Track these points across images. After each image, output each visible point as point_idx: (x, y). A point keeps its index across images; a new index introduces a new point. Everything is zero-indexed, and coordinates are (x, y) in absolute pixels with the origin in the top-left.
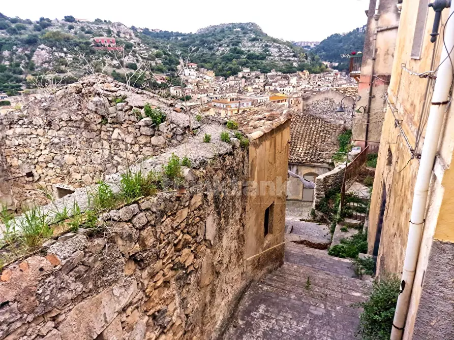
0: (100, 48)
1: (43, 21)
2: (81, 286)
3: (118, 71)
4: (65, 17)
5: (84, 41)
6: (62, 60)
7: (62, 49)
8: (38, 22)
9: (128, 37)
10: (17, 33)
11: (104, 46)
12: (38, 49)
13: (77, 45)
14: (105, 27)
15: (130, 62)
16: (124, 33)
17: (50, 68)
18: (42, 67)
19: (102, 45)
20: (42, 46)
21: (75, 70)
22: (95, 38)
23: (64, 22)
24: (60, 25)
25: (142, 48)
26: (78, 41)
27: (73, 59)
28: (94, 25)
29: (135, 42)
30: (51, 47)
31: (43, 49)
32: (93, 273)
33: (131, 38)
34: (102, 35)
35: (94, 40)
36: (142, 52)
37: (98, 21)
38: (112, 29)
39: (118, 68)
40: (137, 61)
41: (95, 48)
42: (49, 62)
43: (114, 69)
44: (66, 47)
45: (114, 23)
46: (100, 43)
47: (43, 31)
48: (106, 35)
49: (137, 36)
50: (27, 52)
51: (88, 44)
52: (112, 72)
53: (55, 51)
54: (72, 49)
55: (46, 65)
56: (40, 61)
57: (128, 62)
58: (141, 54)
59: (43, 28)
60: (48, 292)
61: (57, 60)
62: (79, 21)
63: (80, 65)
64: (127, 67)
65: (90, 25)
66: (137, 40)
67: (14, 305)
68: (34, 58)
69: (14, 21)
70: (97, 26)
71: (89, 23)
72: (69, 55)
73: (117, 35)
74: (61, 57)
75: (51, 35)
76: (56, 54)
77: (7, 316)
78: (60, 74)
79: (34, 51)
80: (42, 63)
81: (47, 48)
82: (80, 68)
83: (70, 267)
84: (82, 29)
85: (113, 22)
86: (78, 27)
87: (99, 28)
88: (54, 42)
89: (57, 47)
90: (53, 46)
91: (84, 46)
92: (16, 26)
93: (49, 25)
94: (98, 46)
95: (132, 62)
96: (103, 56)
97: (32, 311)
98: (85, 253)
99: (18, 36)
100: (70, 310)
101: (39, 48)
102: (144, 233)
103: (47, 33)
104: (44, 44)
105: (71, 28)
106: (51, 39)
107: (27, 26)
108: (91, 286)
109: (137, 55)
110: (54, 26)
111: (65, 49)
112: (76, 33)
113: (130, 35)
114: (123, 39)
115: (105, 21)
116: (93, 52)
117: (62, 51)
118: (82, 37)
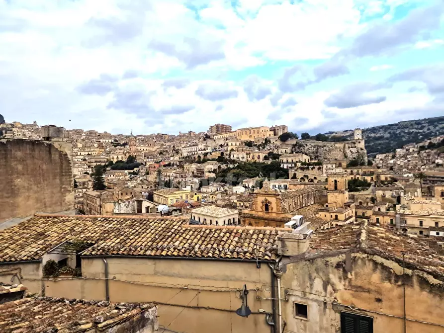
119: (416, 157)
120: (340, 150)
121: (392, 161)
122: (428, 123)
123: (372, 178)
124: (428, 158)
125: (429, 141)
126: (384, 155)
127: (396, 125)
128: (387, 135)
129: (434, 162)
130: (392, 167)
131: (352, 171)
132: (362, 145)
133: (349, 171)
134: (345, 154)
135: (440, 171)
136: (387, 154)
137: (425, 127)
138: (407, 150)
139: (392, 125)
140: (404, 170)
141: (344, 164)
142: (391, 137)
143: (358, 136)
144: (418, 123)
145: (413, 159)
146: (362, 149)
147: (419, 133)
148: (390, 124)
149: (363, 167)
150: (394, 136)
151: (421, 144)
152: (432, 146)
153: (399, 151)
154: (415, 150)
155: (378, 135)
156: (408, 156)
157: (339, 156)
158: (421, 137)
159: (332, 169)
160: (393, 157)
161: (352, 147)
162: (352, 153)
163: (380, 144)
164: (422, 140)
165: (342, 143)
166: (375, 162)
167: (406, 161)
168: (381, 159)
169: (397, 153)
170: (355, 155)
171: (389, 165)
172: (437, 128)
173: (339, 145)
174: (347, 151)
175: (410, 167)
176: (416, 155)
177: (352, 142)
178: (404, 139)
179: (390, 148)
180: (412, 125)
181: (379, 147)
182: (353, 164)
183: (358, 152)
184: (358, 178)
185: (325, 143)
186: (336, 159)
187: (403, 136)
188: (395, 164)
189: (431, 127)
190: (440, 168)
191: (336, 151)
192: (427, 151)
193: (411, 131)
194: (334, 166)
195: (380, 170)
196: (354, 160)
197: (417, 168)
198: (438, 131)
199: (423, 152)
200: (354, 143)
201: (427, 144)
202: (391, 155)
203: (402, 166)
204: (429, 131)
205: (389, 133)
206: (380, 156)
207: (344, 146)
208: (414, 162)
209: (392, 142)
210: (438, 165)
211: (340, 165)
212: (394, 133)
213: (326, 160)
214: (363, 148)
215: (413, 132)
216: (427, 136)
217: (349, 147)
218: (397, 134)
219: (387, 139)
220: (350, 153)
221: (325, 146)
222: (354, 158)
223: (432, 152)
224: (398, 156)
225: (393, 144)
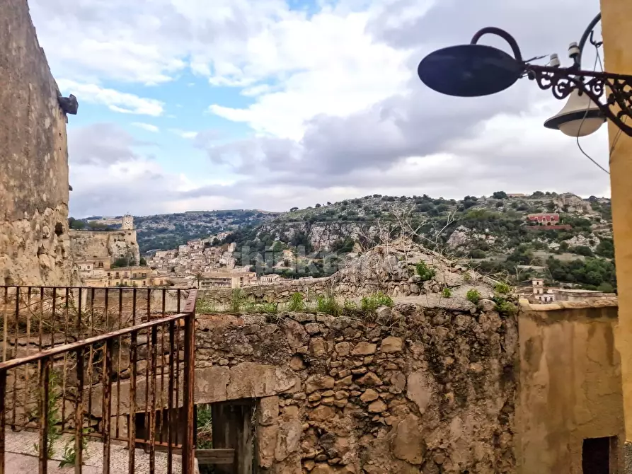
0: (535, 227)
1: (468, 201)
2: (252, 349)
3: (556, 257)
4: (495, 194)
5: (514, 220)
6: (481, 242)
7: (483, 230)
8: (461, 202)
9: (581, 211)
10: (437, 215)
11: (541, 224)
12: (456, 231)
13: (503, 224)
14: (546, 201)
15: (578, 245)
16: (575, 207)
17: (466, 252)
18: (457, 251)
19: (537, 223)
20: (461, 227)
21: (496, 255)
22: (529, 216)
23: (492, 199)
24: (486, 202)
25: (602, 226)
26: (505, 219)
27: (496, 241)
28: (530, 200)
29: (591, 218)
30: (472, 229)
31: (461, 231)
32: (262, 345)
33: (586, 212)
34: (540, 212)
35: (528, 218)
36: (601, 230)
37: (538, 194)
38: (555, 202)
39: (558, 253)
40: (592, 243)
41: (527, 228)
42: (465, 245)
43: (552, 254)
44: (489, 228)
45: (561, 195)
46: (536, 220)
47: (465, 210)
48: (546, 210)
49: (594, 209)
50: (443, 234)
51: (518, 222)
52: (547, 258)
53: (475, 232)
54: (495, 230)
55: (461, 249)
56: (455, 245)
57: (575, 245)
58: (600, 233)
59: (466, 208)
60: (230, 338)
61: (475, 242)
62: (511, 197)
63: (503, 249)
64: (573, 252)
65: (524, 200)
66: (596, 214)
67: (211, 334)
68: (450, 241)
69: (437, 202)
70: (536, 200)
71: (524, 197)
72: (491, 237)
73: (563, 209)
74: (481, 239)
75: (474, 215)
76: (476, 236)
77: (205, 336)
78: (476, 260)
79: (451, 233)
80: (458, 247)
81: (466, 229)
82: (502, 252)
83: (248, 331)
84: (514, 205)
85: (558, 193)
86: (508, 204)
87: (536, 203)
88: (475, 223)
89: (478, 228)
90: (474, 227)
91: (512, 225)
92: (438, 208)
93: (474, 204)
94: (532, 225)
95: (581, 245)
96: (536, 238)
97: (218, 344)
98: (261, 328)
99: (438, 218)
100: (241, 362)
101: (458, 230)
102: (314, 340)
103: (470, 213)
104: (464, 225)
105: (500, 205)
106: (472, 219)
107: (450, 206)
108: (259, 354)
109: (592, 235)
110: (479, 204)
111: (487, 230)
112: (504, 211)
113: (585, 208)
114: (571, 215)
115: (548, 193)
116: (523, 233)
117: (482, 232)
118: (511, 215)
119: (200, 256)
120: (102, 244)
121: (174, 261)
122: (217, 216)
123: (144, 282)
124: (212, 257)
125: (214, 237)
126: (165, 253)
127: (183, 215)
128: (172, 227)
129: (218, 262)
130: (174, 267)
131: (117, 273)
132: (133, 237)
133: (113, 273)
134: (109, 250)
135: (223, 271)
136: (169, 251)
137: (213, 220)
138: (192, 247)
139: (178, 215)
140: (187, 271)
141: (107, 264)
142: (177, 229)
143: (128, 225)
144: (207, 215)
145: (197, 259)
146: (133, 244)
147: (207, 227)
148: (176, 213)
149: (134, 267)
150: (181, 229)
151: (206, 241)
152: (216, 243)
153: (183, 248)
154: (200, 247)
155: (161, 226)
156: (192, 255)
157: (100, 251)
158: (209, 231)
159: (89, 272)
160: (176, 255)
161: (119, 240)
162: (118, 249)
163: (163, 238)
164: (209, 236)
165: (105, 234)
166: (154, 262)
167: (189, 260)
168: (162, 258)
169: (180, 251)
170: (123, 252)
171: (170, 266)
172: (226, 223)
173: (100, 236)
174: (112, 246)
175: (193, 268)
176: (200, 253)
177: (120, 234)
178: (191, 234)
179: (174, 244)
180: (200, 217)
181: (162, 243)
182: (120, 263)
183: (127, 247)
184: (126, 282)
185: (80, 233)
186: (95, 257)
187: (190, 230)
188: (177, 264)
189: (220, 222)
190: (223, 268)
191: (97, 245)
192: (212, 248)
193: (199, 224)
194: (91, 266)
195: (155, 272)
196: (121, 257)
197: (201, 269)
198: (225, 226)
199: (207, 249)
200: (123, 235)
201: (212, 240)
202: (173, 252)
203: (184, 267)
204: (218, 226)
205: (175, 225)
206: (160, 254)
207: (109, 239)
208: (198, 261)
209: (178, 236)
210: (222, 265)
211: (101, 265)
212: (180, 225)
213: (79, 258)
214: (135, 241)
215: (201, 225)
216: (215, 231)
217: (115, 240)
218: (182, 227)
219: (172, 232)
220: (116, 248)
221: (79, 237)
222: (122, 256)
223: (217, 250)
224: (181, 254)
225: (179, 238)
